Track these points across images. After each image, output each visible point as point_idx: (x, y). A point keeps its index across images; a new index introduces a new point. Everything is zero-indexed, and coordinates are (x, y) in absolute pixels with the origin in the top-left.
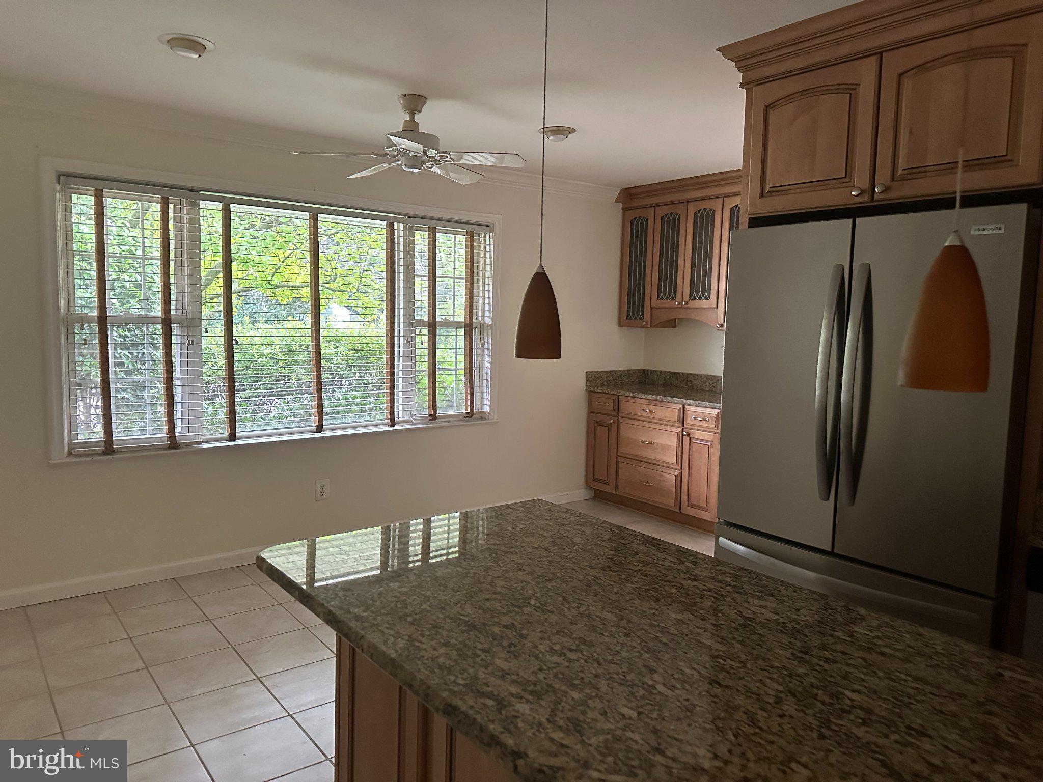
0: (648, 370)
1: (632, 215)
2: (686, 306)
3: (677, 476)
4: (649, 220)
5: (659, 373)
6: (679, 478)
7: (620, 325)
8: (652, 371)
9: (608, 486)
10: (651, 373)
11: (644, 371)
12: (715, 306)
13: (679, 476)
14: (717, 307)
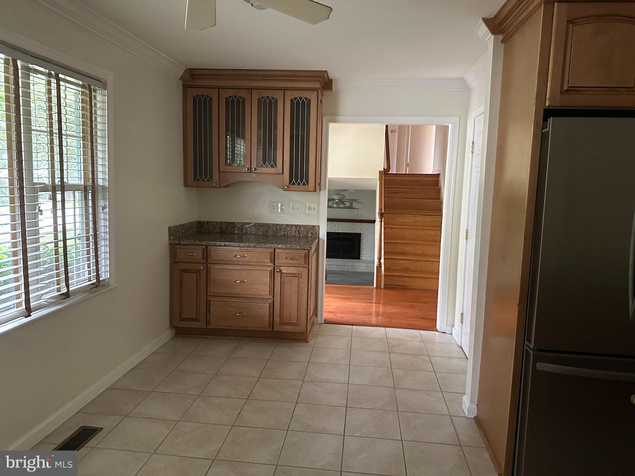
0: (203, 222)
1: (193, 92)
2: (255, 172)
3: (270, 304)
4: (213, 98)
5: (215, 224)
6: (272, 306)
7: (186, 185)
8: (207, 223)
9: (198, 323)
10: (207, 224)
11: (199, 223)
12: (281, 172)
13: (272, 304)
14: (283, 173)
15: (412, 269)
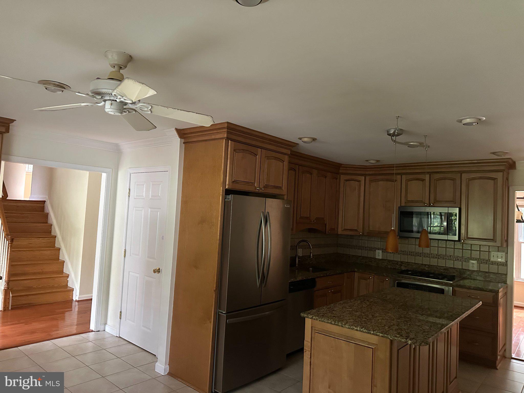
15: (35, 287)
